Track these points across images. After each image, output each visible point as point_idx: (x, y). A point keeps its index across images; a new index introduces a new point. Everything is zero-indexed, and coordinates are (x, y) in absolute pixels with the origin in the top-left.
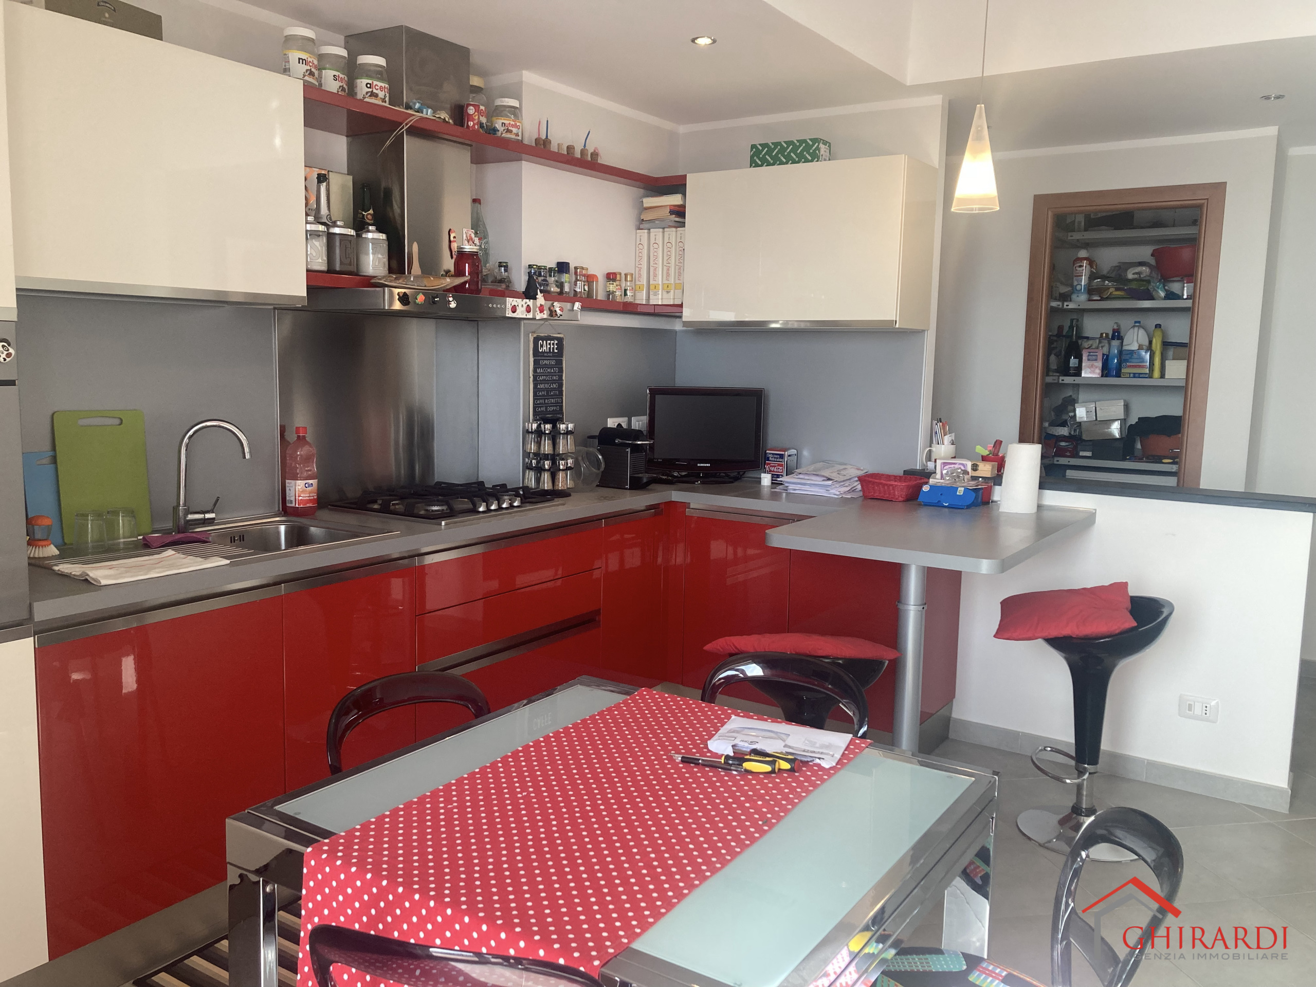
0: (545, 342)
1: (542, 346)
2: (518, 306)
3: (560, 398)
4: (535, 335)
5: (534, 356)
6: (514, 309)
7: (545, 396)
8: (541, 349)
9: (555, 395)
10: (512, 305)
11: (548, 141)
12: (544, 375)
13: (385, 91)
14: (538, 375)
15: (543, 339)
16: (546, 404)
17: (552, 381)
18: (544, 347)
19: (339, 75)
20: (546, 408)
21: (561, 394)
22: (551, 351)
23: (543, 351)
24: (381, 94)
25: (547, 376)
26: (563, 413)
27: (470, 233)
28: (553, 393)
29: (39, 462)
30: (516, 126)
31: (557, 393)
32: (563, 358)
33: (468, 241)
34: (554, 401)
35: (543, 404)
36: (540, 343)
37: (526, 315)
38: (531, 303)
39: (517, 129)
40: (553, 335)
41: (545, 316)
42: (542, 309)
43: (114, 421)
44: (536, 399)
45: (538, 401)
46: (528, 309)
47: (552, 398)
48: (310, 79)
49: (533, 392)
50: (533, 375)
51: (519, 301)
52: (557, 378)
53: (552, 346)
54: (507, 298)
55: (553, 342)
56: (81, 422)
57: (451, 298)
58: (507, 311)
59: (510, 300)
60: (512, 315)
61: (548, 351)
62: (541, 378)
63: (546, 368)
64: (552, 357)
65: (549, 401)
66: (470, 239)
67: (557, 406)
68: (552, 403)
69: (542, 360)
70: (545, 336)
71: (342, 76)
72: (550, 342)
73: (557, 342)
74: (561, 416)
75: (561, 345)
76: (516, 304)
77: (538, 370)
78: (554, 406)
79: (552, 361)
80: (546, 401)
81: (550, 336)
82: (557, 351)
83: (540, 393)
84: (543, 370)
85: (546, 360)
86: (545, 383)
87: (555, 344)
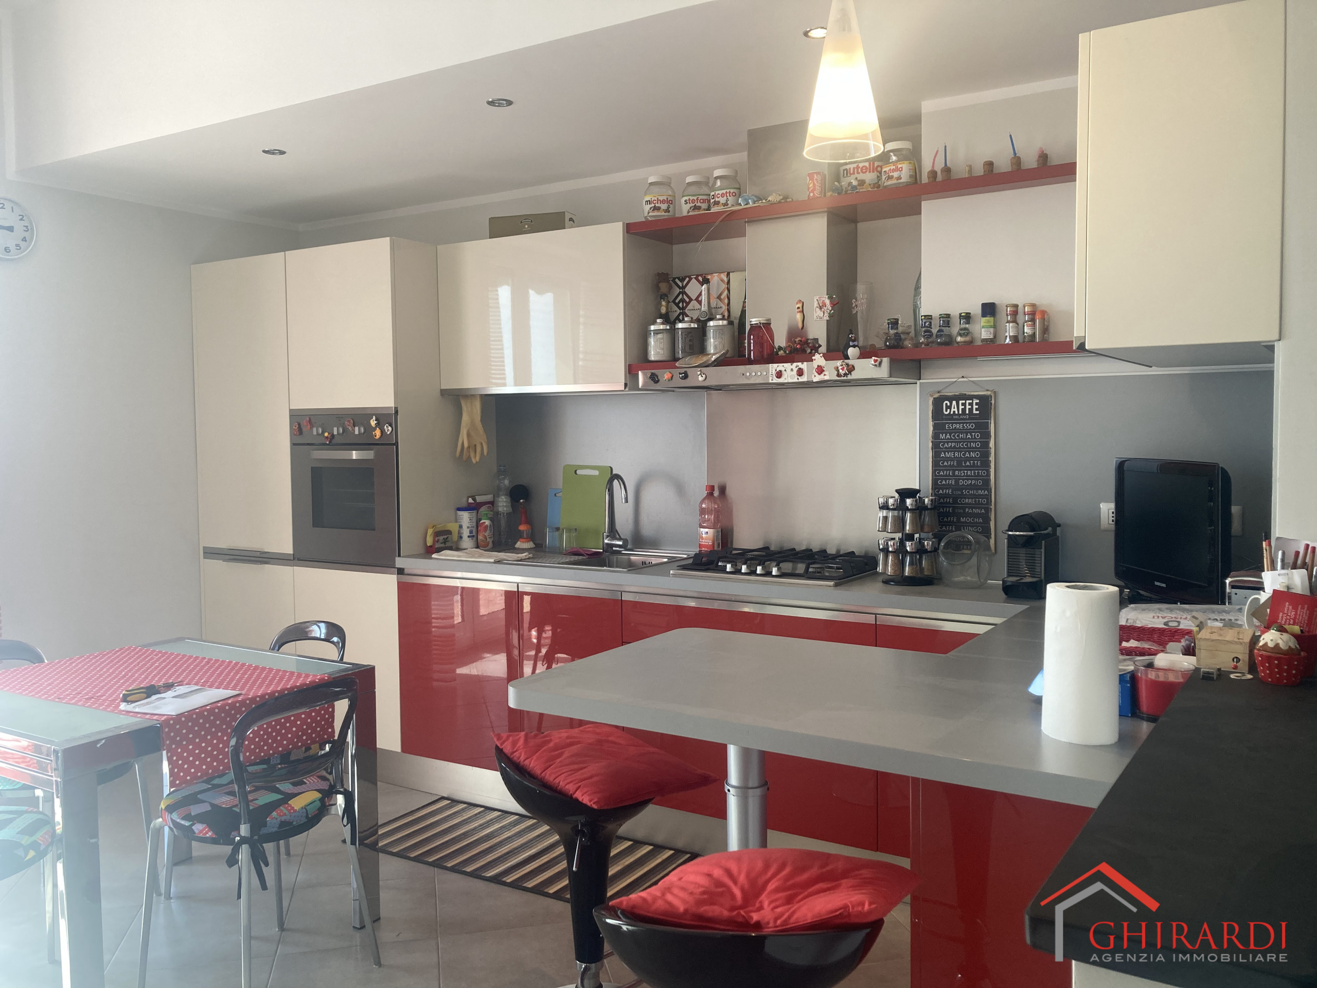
0: (954, 403)
1: (949, 407)
2: (785, 370)
3: (984, 470)
4: (937, 395)
5: (934, 418)
6: (779, 375)
7: (955, 467)
8: (946, 411)
9: (974, 465)
10: (778, 370)
11: (947, 170)
12: (952, 442)
13: (727, 196)
14: (942, 442)
15: (950, 399)
16: (957, 476)
17: (968, 448)
18: (954, 408)
19: (691, 198)
20: (957, 481)
21: (986, 464)
22: (967, 412)
23: (952, 413)
24: (723, 200)
25: (957, 442)
26: (991, 489)
27: (824, 299)
28: (970, 463)
29: (555, 494)
30: (897, 169)
31: (977, 463)
32: (991, 419)
33: (821, 308)
34: (971, 473)
35: (951, 476)
36: (946, 404)
37: (798, 379)
38: (804, 366)
39: (899, 172)
40: (969, 393)
41: (827, 378)
42: (820, 370)
43: (596, 473)
44: (937, 470)
45: (942, 473)
46: (800, 373)
47: (967, 470)
48: (656, 213)
49: (932, 462)
50: (932, 442)
51: (787, 366)
52: (978, 445)
53: (968, 407)
54: (770, 365)
55: (971, 401)
56: (578, 472)
57: (699, 373)
58: (770, 377)
59: (775, 365)
60: (776, 380)
61: (960, 412)
62: (946, 445)
63: (955, 433)
64: (968, 419)
65: (961, 474)
66: (823, 306)
67: (978, 480)
68: (967, 476)
69: (949, 423)
70: (955, 395)
71: (695, 198)
72: (964, 402)
73: (978, 401)
74: (986, 492)
75: (986, 403)
76: (783, 369)
77: (942, 436)
78: (971, 480)
79: (969, 425)
80: (957, 473)
81: (965, 394)
82: (978, 412)
83: (945, 464)
84: (950, 436)
85: (956, 423)
86: (955, 452)
87: (974, 404)
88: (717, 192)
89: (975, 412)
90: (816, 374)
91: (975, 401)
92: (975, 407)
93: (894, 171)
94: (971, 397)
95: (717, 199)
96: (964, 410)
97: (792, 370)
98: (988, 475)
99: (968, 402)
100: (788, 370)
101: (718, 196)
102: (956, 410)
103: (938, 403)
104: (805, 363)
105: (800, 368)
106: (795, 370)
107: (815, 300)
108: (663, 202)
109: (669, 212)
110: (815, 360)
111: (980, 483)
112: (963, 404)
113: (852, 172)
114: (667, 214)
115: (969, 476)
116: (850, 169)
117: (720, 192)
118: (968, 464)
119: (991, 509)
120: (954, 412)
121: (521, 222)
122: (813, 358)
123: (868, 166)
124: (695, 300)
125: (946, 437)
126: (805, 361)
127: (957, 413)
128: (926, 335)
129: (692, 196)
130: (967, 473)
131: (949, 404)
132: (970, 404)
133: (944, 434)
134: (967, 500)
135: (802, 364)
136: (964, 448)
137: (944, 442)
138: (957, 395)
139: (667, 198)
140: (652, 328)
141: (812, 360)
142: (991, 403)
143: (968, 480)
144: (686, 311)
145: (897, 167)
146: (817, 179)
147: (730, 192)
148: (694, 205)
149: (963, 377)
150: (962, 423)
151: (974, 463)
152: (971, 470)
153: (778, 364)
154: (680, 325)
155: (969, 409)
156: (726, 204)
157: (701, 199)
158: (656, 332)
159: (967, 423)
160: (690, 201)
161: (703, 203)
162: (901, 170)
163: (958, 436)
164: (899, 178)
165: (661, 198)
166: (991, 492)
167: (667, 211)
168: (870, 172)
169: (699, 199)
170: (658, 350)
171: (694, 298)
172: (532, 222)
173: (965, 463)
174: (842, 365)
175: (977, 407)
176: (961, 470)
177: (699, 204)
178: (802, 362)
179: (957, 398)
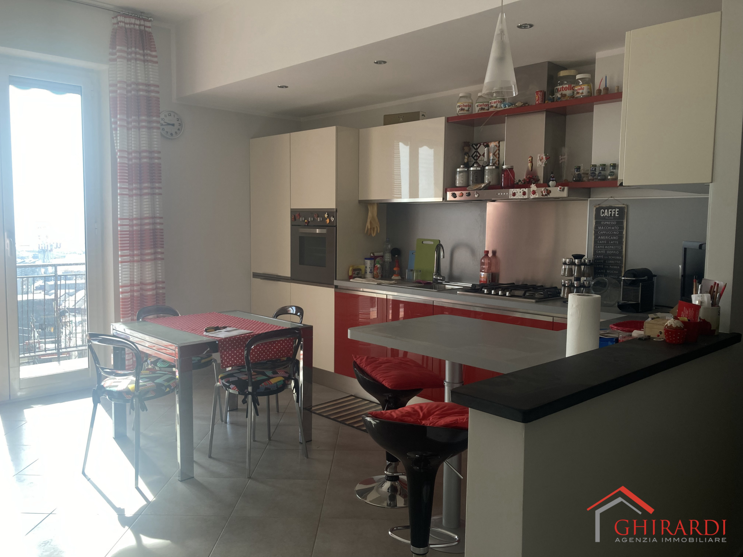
0: (606, 210)
1: (603, 213)
2: (517, 192)
3: (619, 246)
4: (598, 207)
5: (596, 219)
6: (514, 194)
7: (606, 244)
8: (602, 215)
9: (615, 243)
10: (513, 192)
11: (606, 89)
12: (604, 231)
13: (497, 103)
14: (599, 231)
15: (604, 208)
16: (606, 249)
17: (612, 234)
18: (606, 213)
19: (480, 104)
20: (606, 251)
21: (621, 243)
22: (613, 216)
23: (605, 216)
24: (495, 105)
25: (607, 231)
26: (623, 256)
27: (542, 156)
28: (613, 242)
29: (413, 253)
30: (582, 89)
31: (617, 242)
32: (624, 220)
33: (541, 160)
34: (613, 247)
35: (603, 249)
36: (602, 211)
37: (523, 197)
38: (526, 190)
39: (582, 90)
40: (614, 206)
41: (537, 196)
42: (534, 192)
43: (432, 243)
44: (596, 245)
45: (598, 247)
46: (524, 194)
47: (612, 246)
48: (462, 112)
49: (594, 241)
50: (594, 231)
51: (518, 190)
52: (617, 233)
53: (613, 213)
54: (510, 189)
55: (615, 210)
56: (424, 242)
57: (475, 193)
58: (510, 196)
59: (512, 190)
60: (512, 197)
61: (609, 215)
62: (601, 233)
63: (606, 226)
64: (613, 219)
65: (608, 248)
66: (542, 159)
67: (616, 251)
68: (611, 249)
69: (603, 221)
70: (607, 207)
71: (482, 104)
72: (611, 210)
73: (618, 210)
74: (620, 258)
75: (622, 211)
76: (516, 192)
77: (600, 228)
78: (613, 251)
79: (613, 222)
80: (606, 247)
81: (612, 206)
82: (618, 216)
83: (601, 242)
84: (604, 228)
85: (607, 221)
86: (605, 236)
87: (616, 211)
88: (492, 101)
89: (616, 215)
90: (532, 195)
91: (617, 210)
92: (617, 213)
93: (580, 89)
94: (615, 208)
95: (492, 105)
96: (611, 214)
97: (520, 192)
98: (622, 249)
99: (613, 210)
100: (519, 192)
101: (493, 103)
102: (607, 214)
103: (598, 210)
104: (527, 189)
105: (524, 191)
106: (522, 192)
107: (538, 156)
108: (466, 106)
109: (469, 111)
110: (532, 187)
111: (617, 252)
112: (611, 211)
113: (560, 90)
114: (468, 112)
115: (612, 249)
116: (559, 88)
117: (494, 101)
118: (612, 242)
119: (623, 266)
120: (606, 215)
121: (399, 117)
122: (531, 186)
123: (568, 87)
124: (482, 155)
125: (601, 228)
126: (527, 188)
127: (607, 216)
128: (592, 175)
129: (480, 103)
130: (611, 247)
131: (603, 211)
132: (614, 211)
133: (601, 227)
134: (611, 262)
135: (525, 189)
136: (610, 234)
137: (600, 231)
138: (608, 207)
139: (468, 104)
140: (458, 170)
141: (530, 187)
142: (625, 211)
143: (612, 251)
144: (478, 161)
145: (581, 88)
146: (540, 95)
147: (498, 101)
148: (481, 107)
149: (611, 197)
150: (609, 221)
151: (615, 242)
152: (613, 246)
153: (514, 189)
154: (472, 169)
155: (614, 214)
156: (496, 107)
157: (485, 104)
158: (460, 172)
159: (612, 221)
160: (480, 106)
161: (486, 106)
162: (583, 89)
163: (608, 228)
164: (582, 93)
165: (465, 104)
166: (623, 258)
167: (468, 110)
168: (569, 90)
169: (484, 104)
170: (460, 181)
171: (482, 154)
172: (404, 117)
173: (611, 242)
174: (544, 190)
175: (618, 213)
176: (608, 246)
177: (484, 107)
178: (525, 188)
179: (608, 208)
